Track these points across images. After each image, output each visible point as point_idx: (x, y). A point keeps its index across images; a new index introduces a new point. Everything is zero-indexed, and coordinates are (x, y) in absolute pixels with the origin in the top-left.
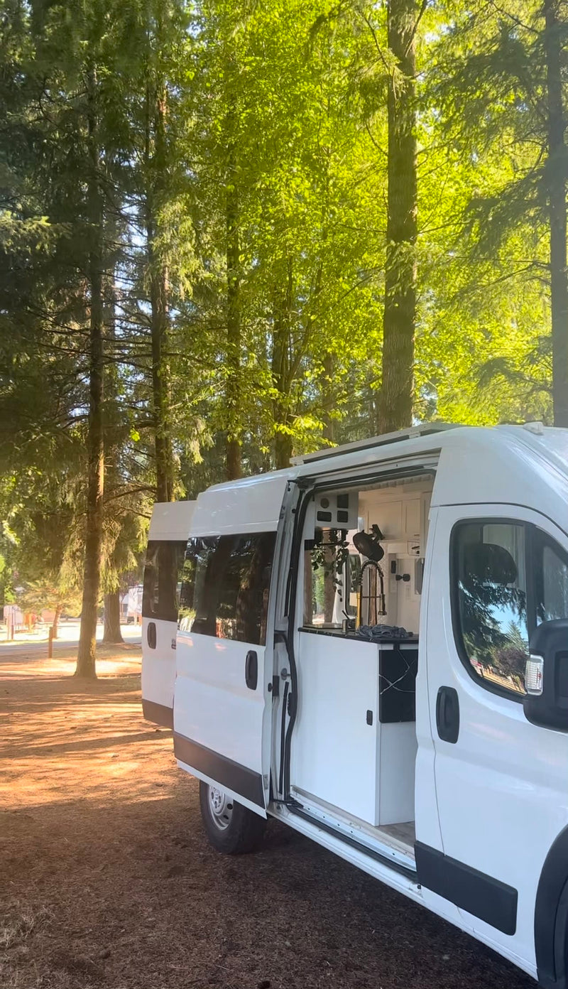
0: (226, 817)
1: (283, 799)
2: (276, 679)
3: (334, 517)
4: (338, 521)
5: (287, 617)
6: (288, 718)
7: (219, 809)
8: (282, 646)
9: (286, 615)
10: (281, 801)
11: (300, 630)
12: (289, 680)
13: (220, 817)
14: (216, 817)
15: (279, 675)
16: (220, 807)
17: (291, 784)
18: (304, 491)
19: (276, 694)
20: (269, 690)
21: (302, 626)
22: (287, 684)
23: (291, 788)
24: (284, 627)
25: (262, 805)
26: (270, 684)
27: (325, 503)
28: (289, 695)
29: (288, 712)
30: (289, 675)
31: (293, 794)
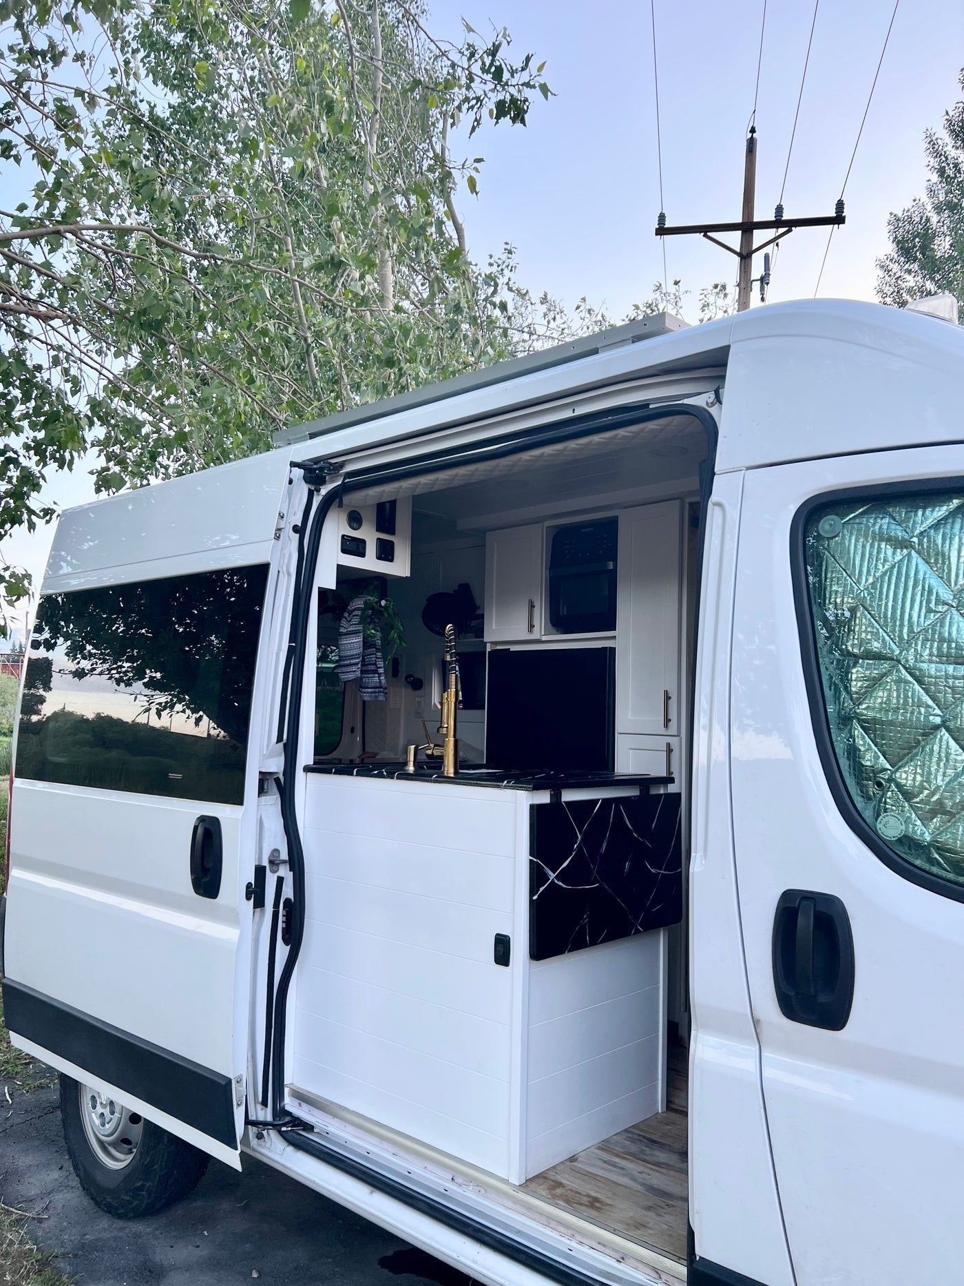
0: (126, 1141)
1: (269, 1118)
2: (260, 872)
3: (371, 549)
4: (378, 558)
5: (281, 745)
6: (282, 951)
7: (109, 1127)
8: (273, 801)
9: (280, 739)
10: (265, 1124)
11: (307, 769)
12: (284, 871)
13: (113, 1144)
14: (101, 1143)
15: (265, 863)
16: (113, 1124)
17: (286, 1082)
18: (318, 491)
19: (259, 903)
20: (248, 898)
21: (311, 762)
22: (280, 881)
23: (286, 1090)
24: (276, 765)
25: (230, 1140)
26: (249, 885)
27: (355, 520)
28: (284, 903)
29: (283, 939)
30: (284, 862)
31: (290, 1104)
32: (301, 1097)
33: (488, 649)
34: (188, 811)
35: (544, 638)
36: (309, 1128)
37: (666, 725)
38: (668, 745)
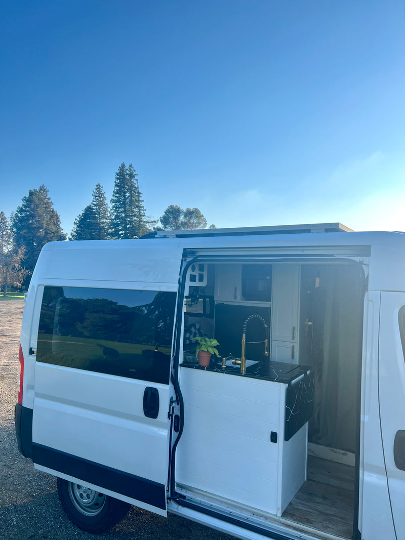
0: (97, 504)
1: (170, 495)
3: (198, 278)
4: (199, 281)
5: (173, 357)
6: (175, 434)
9: (173, 355)
10: (168, 497)
11: (181, 365)
12: (174, 405)
17: (175, 481)
21: (183, 363)
22: (173, 408)
23: (175, 485)
27: (193, 268)
28: (175, 416)
29: (175, 430)
30: (175, 401)
31: (177, 490)
32: (181, 486)
33: (215, 303)
34: (142, 385)
35: (240, 301)
36: (184, 497)
37: (293, 339)
38: (293, 346)
